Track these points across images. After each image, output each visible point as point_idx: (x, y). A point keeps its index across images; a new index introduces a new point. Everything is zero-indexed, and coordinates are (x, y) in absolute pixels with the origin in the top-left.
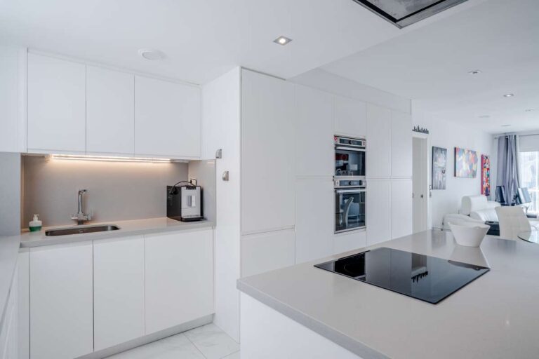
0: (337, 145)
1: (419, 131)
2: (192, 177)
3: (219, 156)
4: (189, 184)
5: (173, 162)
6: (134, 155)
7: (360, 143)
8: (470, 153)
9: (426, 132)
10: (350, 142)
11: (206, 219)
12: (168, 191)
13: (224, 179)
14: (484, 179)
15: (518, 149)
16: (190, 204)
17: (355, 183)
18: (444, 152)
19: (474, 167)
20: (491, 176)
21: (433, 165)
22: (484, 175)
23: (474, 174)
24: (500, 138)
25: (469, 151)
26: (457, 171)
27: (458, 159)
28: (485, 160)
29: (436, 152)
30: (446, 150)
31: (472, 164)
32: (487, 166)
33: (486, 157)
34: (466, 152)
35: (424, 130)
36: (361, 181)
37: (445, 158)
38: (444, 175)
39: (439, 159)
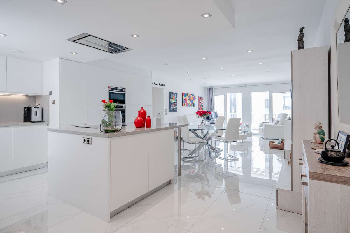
0: (110, 91)
1: (159, 85)
2: (37, 103)
3: (51, 93)
4: (36, 106)
5: (27, 96)
6: (6, 92)
7: (123, 90)
8: (191, 95)
9: (164, 85)
10: (117, 89)
11: (44, 122)
12: (24, 110)
13: (52, 103)
14: (200, 108)
15: (214, 95)
16: (36, 115)
17: (120, 107)
18: (175, 95)
19: (194, 102)
20: (203, 106)
21: (169, 101)
22: (200, 105)
23: (194, 105)
24: (207, 89)
25: (190, 95)
26: (183, 103)
27: (184, 98)
28: (200, 99)
29: (171, 95)
30: (177, 94)
31: (192, 100)
32: (202, 102)
33: (201, 98)
34: (189, 95)
35: (162, 85)
36: (123, 106)
37: (177, 97)
38: (176, 105)
39: (173, 98)
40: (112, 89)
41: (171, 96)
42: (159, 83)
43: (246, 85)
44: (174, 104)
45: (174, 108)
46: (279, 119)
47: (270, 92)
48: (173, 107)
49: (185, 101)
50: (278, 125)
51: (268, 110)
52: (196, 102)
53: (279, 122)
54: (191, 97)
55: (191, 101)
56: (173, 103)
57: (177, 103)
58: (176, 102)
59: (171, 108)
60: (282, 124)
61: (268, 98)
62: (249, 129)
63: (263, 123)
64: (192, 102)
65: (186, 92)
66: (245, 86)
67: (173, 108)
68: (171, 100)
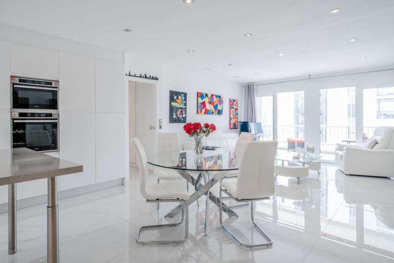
0: (14, 84)
1: (146, 77)
7: (50, 83)
8: (214, 96)
9: (157, 79)
10: (33, 82)
14: (232, 116)
15: (255, 96)
17: (42, 115)
18: (183, 95)
19: (219, 108)
20: (239, 114)
21: (170, 105)
22: (232, 113)
23: (220, 112)
24: (246, 87)
25: (212, 95)
26: (199, 110)
27: (200, 101)
28: (232, 102)
29: (174, 95)
30: (185, 95)
31: (217, 105)
32: (235, 107)
33: (234, 101)
34: (210, 96)
35: (153, 78)
36: (52, 114)
37: (185, 100)
38: (184, 112)
39: (177, 100)
40: (20, 81)
41: (173, 97)
42: (145, 75)
43: (310, 77)
44: (180, 110)
45: (181, 117)
46: (378, 138)
47: (357, 87)
48: (179, 116)
49: (202, 106)
50: (375, 149)
51: (353, 120)
52: (225, 107)
53: (376, 143)
54: (215, 99)
55: (215, 105)
56: (178, 109)
57: (186, 108)
58: (184, 107)
59: (174, 117)
60: (386, 148)
61: (354, 103)
62: (314, 156)
63: (345, 141)
64: (216, 107)
65: (204, 92)
66: (310, 79)
67: (178, 118)
68: (173, 104)
